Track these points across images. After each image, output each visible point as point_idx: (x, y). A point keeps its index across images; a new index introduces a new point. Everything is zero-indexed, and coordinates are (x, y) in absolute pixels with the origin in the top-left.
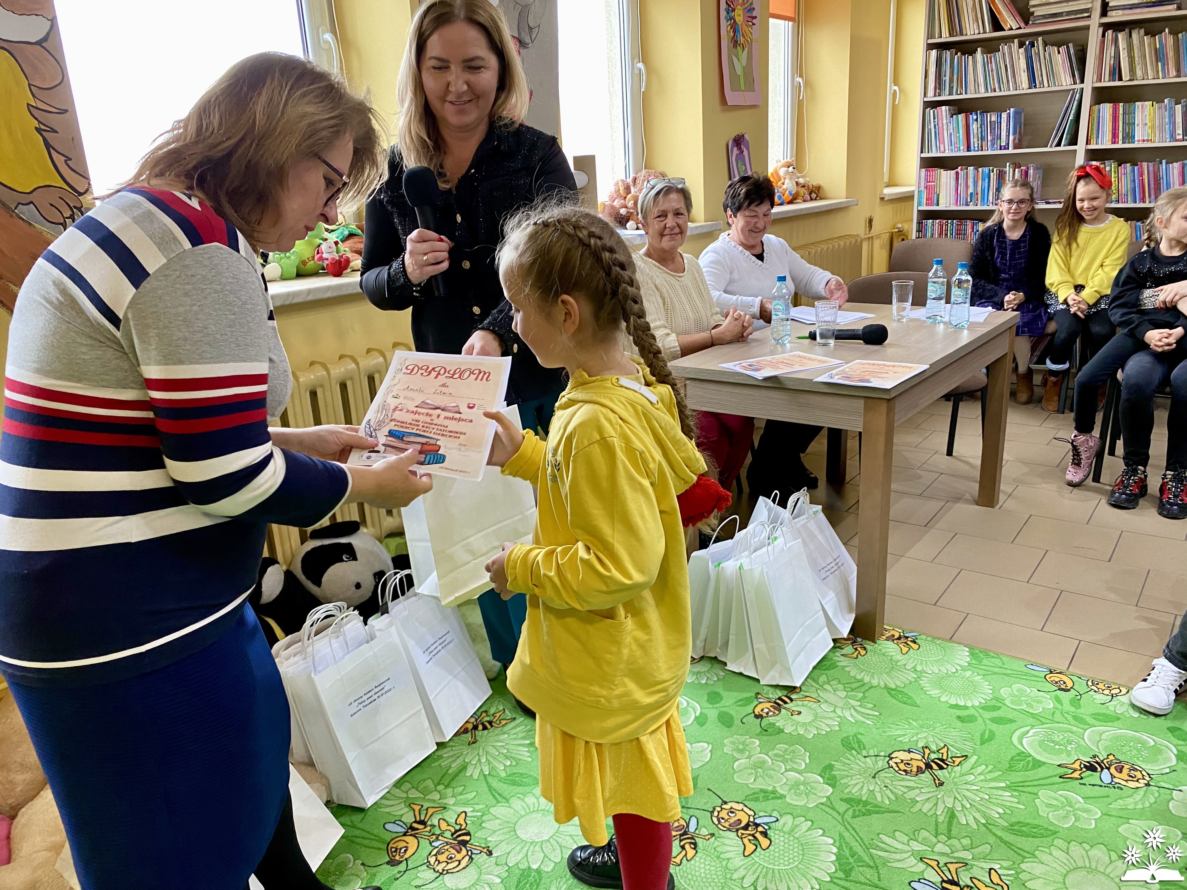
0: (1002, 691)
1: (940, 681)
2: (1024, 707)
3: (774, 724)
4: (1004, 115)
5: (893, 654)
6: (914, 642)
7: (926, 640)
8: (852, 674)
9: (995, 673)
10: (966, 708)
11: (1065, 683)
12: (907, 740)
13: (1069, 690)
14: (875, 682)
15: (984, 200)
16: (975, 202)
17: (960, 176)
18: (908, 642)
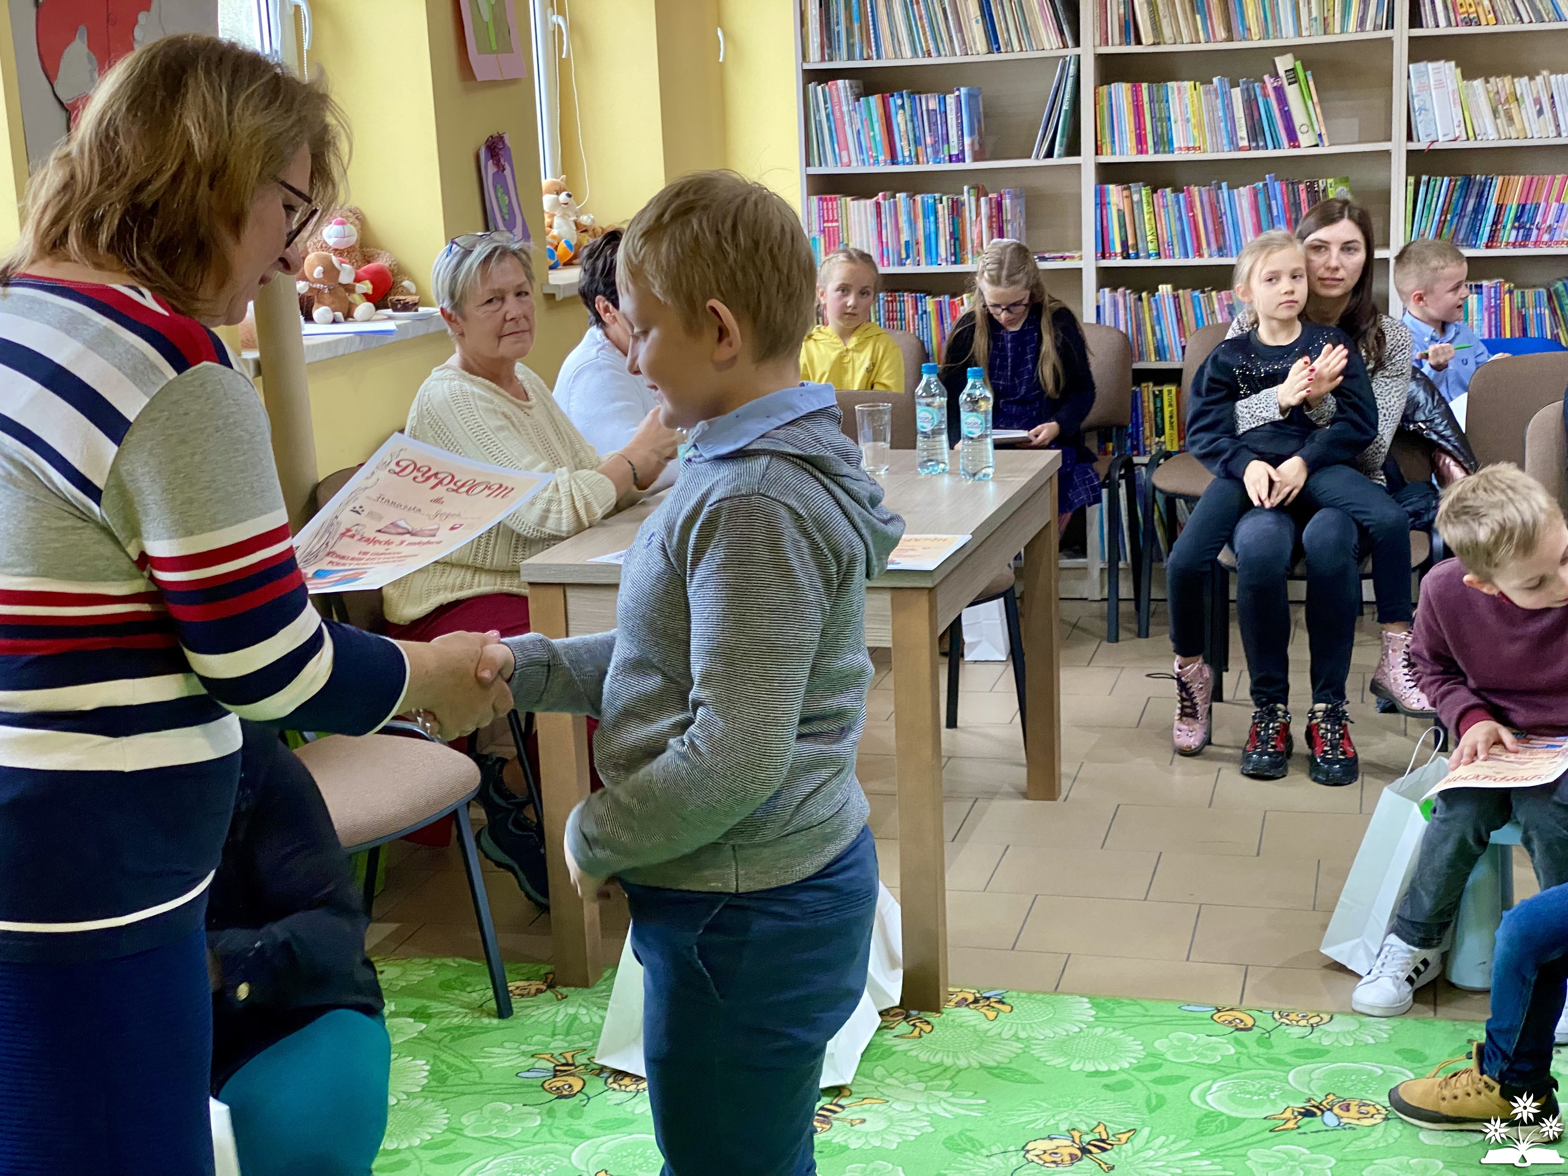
0: (1157, 1044)
1: (1063, 1046)
2: (1195, 1058)
3: (832, 1142)
4: (950, 99)
5: (976, 1022)
6: (1001, 1002)
7: (1018, 997)
8: (923, 1058)
10: (1111, 1073)
11: (1242, 1021)
12: (1042, 1126)
13: (1250, 1029)
14: (962, 1063)
15: (932, 254)
16: (914, 259)
17: (883, 210)
18: (993, 1004)
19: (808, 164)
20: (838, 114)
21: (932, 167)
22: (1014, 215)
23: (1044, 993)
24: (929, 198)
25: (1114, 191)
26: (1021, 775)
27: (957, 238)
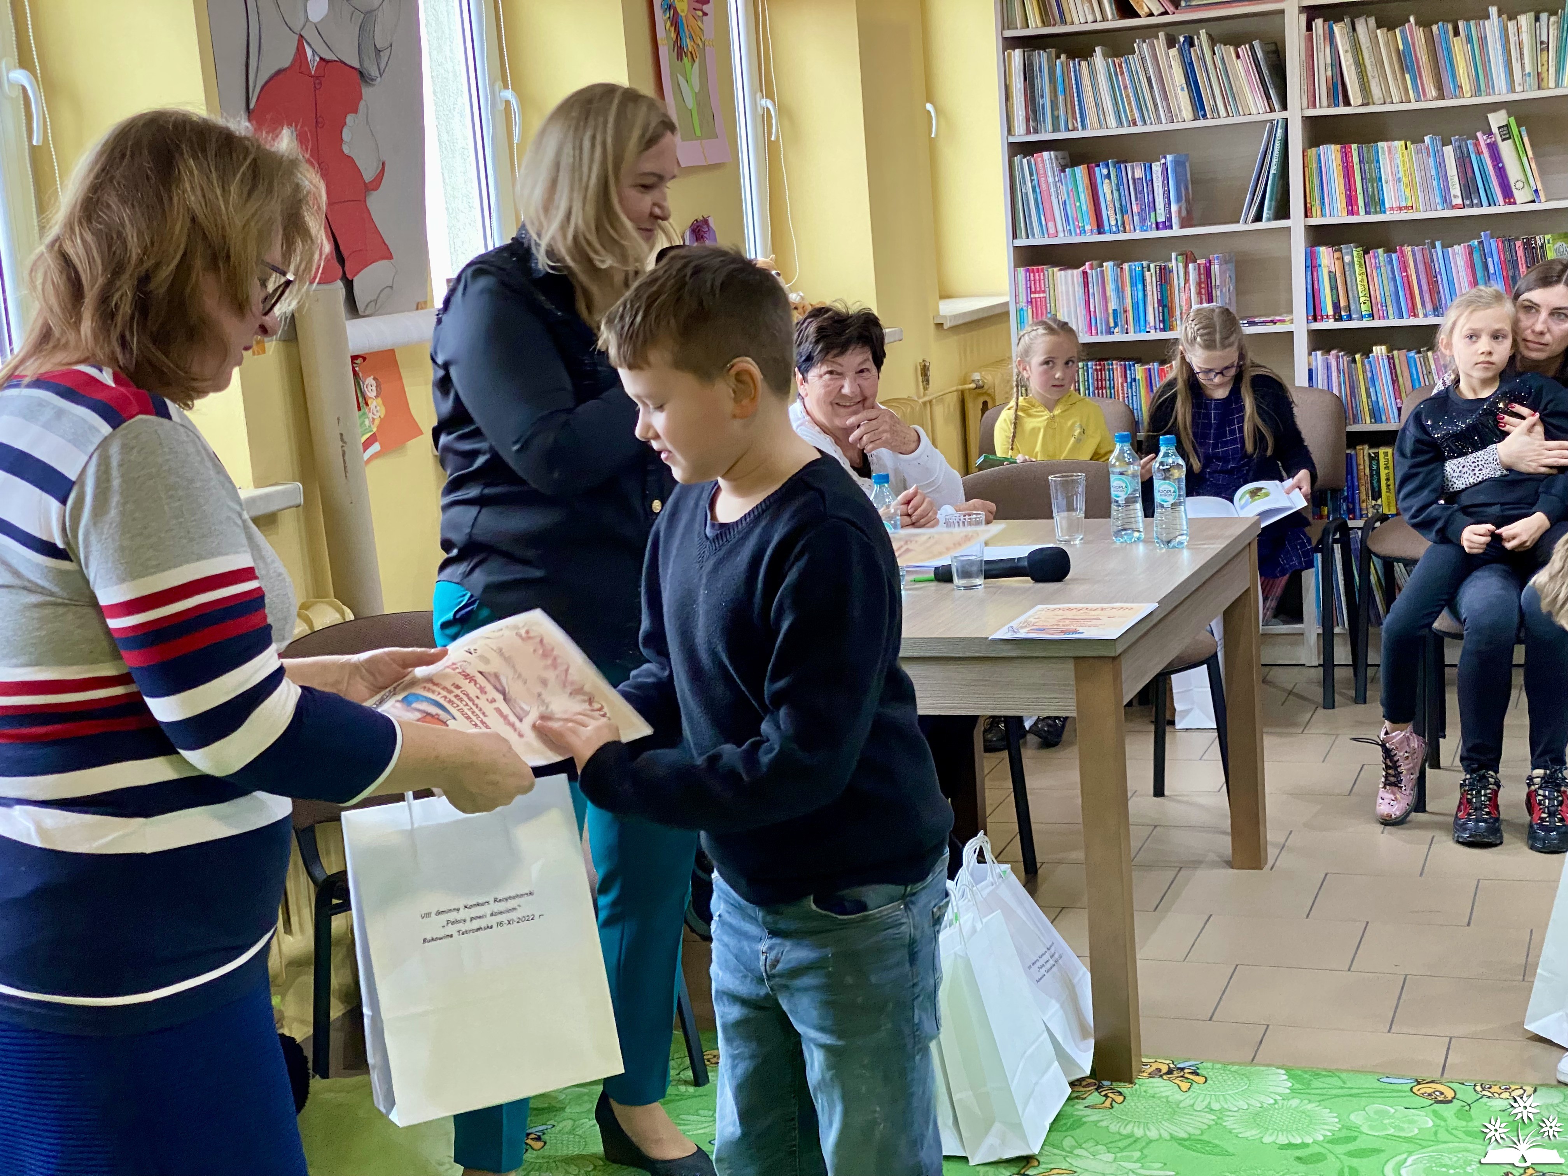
0: (1352, 1117)
1: (1254, 1118)
2: (1392, 1131)
4: (1157, 167)
5: (1169, 1094)
6: (1195, 1073)
7: (1213, 1068)
8: (1113, 1128)
9: (1335, 1096)
10: (1303, 1145)
11: (1442, 1094)
13: (1450, 1102)
14: (1153, 1135)
15: (1140, 323)
16: (1122, 327)
17: (1090, 279)
18: (1186, 1075)
19: (1015, 236)
20: (1044, 186)
21: (1139, 235)
22: (1223, 281)
23: (1240, 1064)
24: (1137, 266)
25: (1325, 254)
26: (1225, 844)
27: (1166, 306)
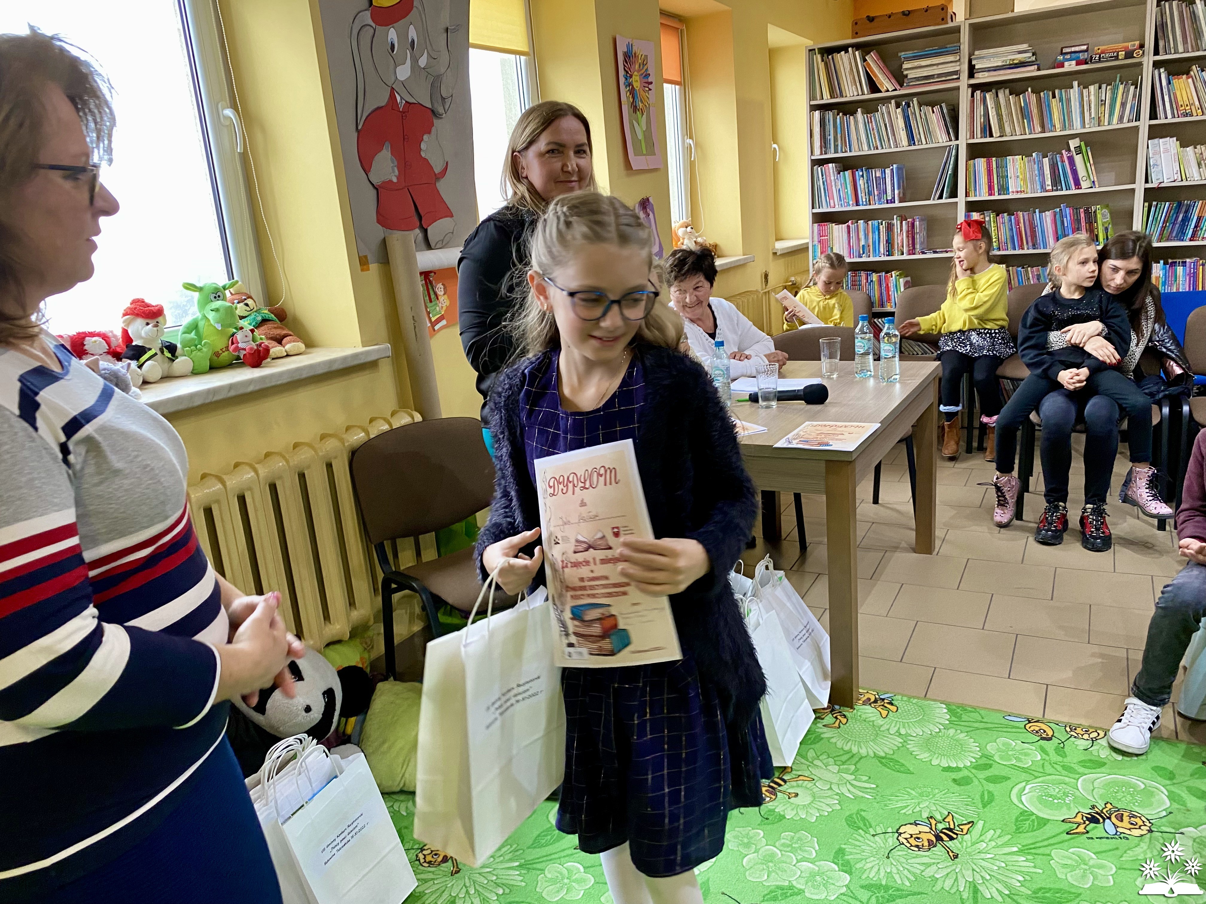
0: (988, 747)
1: (929, 743)
2: (1014, 762)
3: (773, 811)
4: (888, 171)
5: (874, 719)
6: (891, 703)
7: (902, 700)
8: (839, 745)
9: (978, 729)
10: (958, 769)
11: (1045, 731)
12: (910, 812)
13: (1049, 739)
14: (863, 752)
15: (876, 252)
16: (867, 254)
17: (851, 230)
18: (886, 705)
19: (813, 208)
20: (829, 181)
21: (877, 206)
22: (920, 230)
23: (918, 698)
24: (876, 222)
26: (912, 537)
27: (890, 243)
